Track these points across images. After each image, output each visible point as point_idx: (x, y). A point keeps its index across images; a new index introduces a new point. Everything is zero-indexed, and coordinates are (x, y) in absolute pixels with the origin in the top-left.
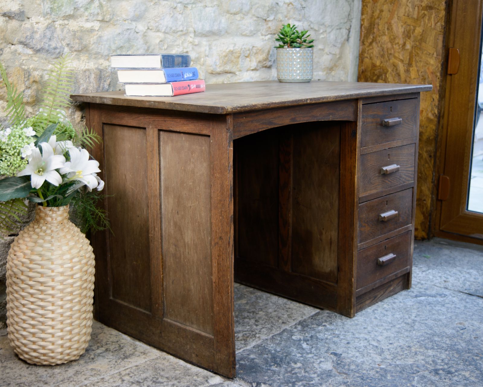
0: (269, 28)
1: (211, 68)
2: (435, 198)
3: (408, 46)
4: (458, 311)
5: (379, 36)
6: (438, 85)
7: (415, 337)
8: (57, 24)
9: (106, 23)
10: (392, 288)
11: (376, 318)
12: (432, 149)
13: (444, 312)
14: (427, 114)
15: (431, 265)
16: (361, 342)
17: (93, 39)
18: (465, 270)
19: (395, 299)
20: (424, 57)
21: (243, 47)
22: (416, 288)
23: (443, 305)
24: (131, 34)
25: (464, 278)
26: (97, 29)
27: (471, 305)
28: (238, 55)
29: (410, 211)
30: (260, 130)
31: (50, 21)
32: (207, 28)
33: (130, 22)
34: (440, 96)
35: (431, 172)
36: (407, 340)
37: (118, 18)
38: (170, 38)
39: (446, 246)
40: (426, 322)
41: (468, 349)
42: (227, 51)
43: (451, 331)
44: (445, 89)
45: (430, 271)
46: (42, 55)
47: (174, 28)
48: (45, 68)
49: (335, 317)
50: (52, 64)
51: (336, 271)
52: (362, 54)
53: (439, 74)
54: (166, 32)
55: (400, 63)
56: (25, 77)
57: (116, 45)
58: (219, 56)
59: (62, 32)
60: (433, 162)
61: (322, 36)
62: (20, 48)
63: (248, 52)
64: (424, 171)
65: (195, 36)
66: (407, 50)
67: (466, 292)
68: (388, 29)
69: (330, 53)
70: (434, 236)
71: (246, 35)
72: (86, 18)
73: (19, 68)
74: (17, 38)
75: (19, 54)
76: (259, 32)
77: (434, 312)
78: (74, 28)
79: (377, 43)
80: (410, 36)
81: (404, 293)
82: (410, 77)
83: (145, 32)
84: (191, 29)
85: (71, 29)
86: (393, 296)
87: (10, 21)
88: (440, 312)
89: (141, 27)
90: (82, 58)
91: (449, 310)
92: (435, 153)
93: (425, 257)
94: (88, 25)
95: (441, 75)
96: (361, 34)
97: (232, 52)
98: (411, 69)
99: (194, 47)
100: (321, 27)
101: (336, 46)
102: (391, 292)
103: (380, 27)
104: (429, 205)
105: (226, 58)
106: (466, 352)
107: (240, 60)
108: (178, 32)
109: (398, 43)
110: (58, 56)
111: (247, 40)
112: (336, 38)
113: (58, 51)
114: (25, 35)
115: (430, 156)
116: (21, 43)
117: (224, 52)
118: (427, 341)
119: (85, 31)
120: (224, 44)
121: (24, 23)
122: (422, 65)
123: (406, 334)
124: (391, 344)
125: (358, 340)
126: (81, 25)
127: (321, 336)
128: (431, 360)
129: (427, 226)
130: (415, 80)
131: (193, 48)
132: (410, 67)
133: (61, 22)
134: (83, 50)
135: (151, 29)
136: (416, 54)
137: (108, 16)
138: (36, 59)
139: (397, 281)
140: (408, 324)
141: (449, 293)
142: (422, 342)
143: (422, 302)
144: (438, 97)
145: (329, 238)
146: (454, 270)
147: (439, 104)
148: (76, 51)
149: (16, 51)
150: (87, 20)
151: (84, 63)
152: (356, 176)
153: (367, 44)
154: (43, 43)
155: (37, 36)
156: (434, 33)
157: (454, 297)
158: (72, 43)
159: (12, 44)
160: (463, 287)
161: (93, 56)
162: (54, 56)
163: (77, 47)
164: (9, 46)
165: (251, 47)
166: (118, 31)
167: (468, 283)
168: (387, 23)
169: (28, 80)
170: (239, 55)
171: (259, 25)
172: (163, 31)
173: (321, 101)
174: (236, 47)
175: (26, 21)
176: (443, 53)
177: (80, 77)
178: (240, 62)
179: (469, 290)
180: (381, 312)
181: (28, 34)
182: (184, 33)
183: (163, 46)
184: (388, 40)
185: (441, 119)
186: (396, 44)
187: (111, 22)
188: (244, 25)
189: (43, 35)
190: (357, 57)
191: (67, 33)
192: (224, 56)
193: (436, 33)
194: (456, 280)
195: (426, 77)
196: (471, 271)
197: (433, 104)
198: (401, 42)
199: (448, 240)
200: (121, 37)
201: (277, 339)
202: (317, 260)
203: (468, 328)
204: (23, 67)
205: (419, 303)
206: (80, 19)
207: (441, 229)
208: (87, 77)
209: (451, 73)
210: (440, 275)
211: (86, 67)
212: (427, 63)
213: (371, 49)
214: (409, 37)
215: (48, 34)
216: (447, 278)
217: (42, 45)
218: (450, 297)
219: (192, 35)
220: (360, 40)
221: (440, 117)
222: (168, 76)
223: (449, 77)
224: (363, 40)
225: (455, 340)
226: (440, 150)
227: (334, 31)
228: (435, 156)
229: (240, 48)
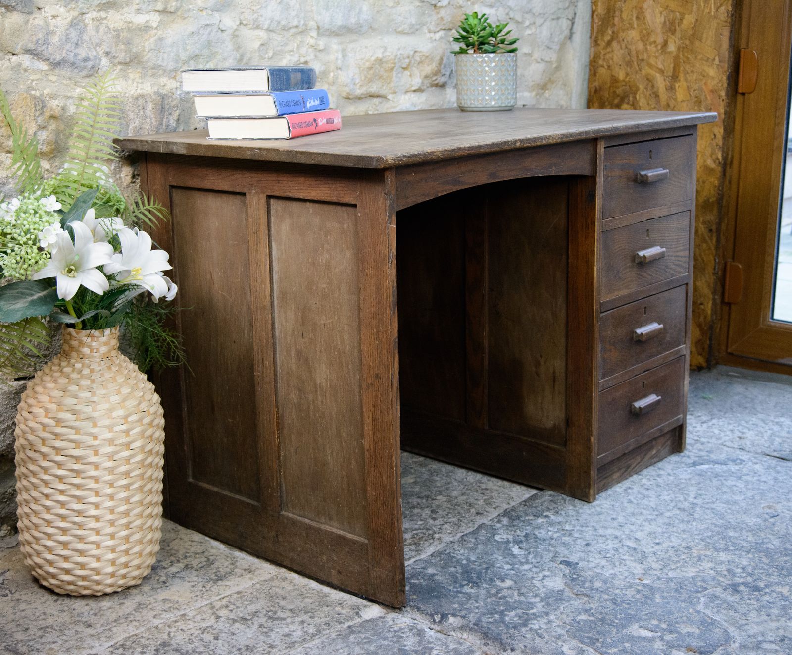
0: (442, 18)
1: (347, 89)
2: (718, 301)
3: (672, 47)
4: (763, 486)
5: (623, 31)
6: (722, 111)
7: (696, 532)
8: (88, 18)
9: (169, 15)
10: (654, 452)
11: (630, 502)
12: (713, 218)
13: (741, 488)
14: (705, 161)
15: (715, 411)
16: (609, 542)
17: (147, 43)
18: (772, 418)
19: (659, 469)
20: (698, 66)
21: (399, 53)
22: (694, 451)
23: (740, 478)
24: (213, 34)
25: (771, 431)
26: (155, 25)
27: (785, 477)
28: (390, 65)
29: (683, 322)
30: (440, 195)
31: (76, 14)
32: (339, 22)
33: (210, 13)
34: (725, 130)
35: (712, 258)
36: (684, 536)
37: (190, 7)
38: (277, 38)
39: (739, 380)
40: (714, 506)
41: (785, 549)
42: (373, 59)
43: (755, 520)
44: (734, 117)
45: (714, 421)
46: (63, 72)
47: (283, 23)
48: (69, 94)
49: (562, 502)
50: (81, 86)
51: (563, 425)
52: (595, 62)
53: (723, 93)
54: (271, 28)
55: (658, 75)
56: (36, 110)
57: (188, 53)
58: (359, 68)
59: (97, 31)
60: (714, 239)
61: (528, 32)
62: (26, 60)
63: (407, 61)
64: (701, 255)
65: (318, 34)
66: (670, 52)
67: (775, 454)
68: (637, 18)
69: (542, 60)
70: (717, 363)
71: (403, 33)
72: (137, 7)
73: (25, 94)
74: (21, 44)
75: (26, 70)
76: (425, 27)
77: (725, 489)
78: (116, 25)
79: (619, 42)
80: (675, 30)
81: (674, 458)
82: (675, 99)
83: (236, 30)
84: (312, 24)
85: (112, 27)
86: (656, 465)
87: (9, 14)
88: (735, 488)
89: (229, 21)
90: (132, 76)
91: (750, 486)
92: (719, 224)
93: (704, 398)
94: (140, 19)
95: (727, 95)
96: (592, 27)
97: (380, 62)
98: (677, 85)
99: (318, 53)
100: (526, 16)
101: (551, 48)
102: (652, 457)
103: (624, 16)
104: (709, 312)
105: (371, 72)
106: (781, 554)
107: (394, 74)
108: (290, 28)
109: (655, 42)
110: (91, 73)
111: (405, 40)
112: (552, 34)
113: (90, 64)
114: (34, 39)
115: (711, 231)
116: (28, 51)
117: (367, 61)
118: (716, 538)
119: (135, 29)
120: (366, 47)
121: (32, 17)
122: (695, 78)
123: (682, 526)
124: (658, 544)
125: (604, 538)
126: (129, 20)
127: (541, 533)
128: (724, 568)
129: (706, 346)
130: (684, 104)
131: (316, 56)
132: (675, 81)
133: (94, 14)
134: (133, 61)
135: (246, 25)
136: (685, 60)
137: (174, 4)
138: (54, 78)
139: (662, 440)
140: (684, 510)
141: (748, 457)
142: (709, 541)
143: (704, 473)
144: (722, 131)
145: (551, 370)
146: (754, 419)
147: (723, 144)
148: (120, 63)
149: (20, 65)
150: (138, 11)
151: (135, 84)
152: (595, 268)
153: (603, 44)
154: (64, 51)
155: (55, 39)
156: (714, 24)
157: (756, 463)
158: (113, 50)
159: (14, 54)
160: (769, 447)
161: (150, 72)
162: (84, 73)
163: (122, 56)
164: (7, 57)
165: (412, 53)
166: (191, 29)
167: (778, 440)
168: (636, 7)
169: (42, 114)
170: (392, 65)
171: (424, 14)
172: (266, 27)
173: (538, 144)
174: (387, 53)
175: (36, 14)
176: (729, 57)
177: (128, 108)
178: (394, 78)
179: (780, 451)
180: (639, 492)
181: (40, 36)
182: (300, 30)
183: (267, 53)
184: (638, 38)
185: (728, 167)
186: (651, 44)
187: (179, 13)
188: (400, 16)
189: (64, 38)
190: (586, 66)
191: (105, 33)
192: (368, 68)
193: (718, 24)
194: (757, 435)
195: (703, 98)
196: (782, 419)
197: (715, 144)
198: (660, 40)
199: (740, 369)
200: (196, 38)
201: (471, 541)
202: (530, 408)
203: (782, 514)
204: (33, 92)
205: (700, 475)
206: (126, 9)
207: (729, 350)
208: (140, 108)
209: (744, 91)
210: (731, 427)
211: (139, 91)
212: (704, 75)
213: (609, 52)
214: (673, 32)
215: (74, 35)
216: (743, 433)
217: (64, 55)
218: (750, 464)
219: (314, 34)
220: (591, 37)
221: (726, 164)
222: (279, 104)
223: (740, 98)
224: (596, 37)
225: (763, 535)
226: (726, 220)
227: (548, 23)
228: (718, 230)
229: (394, 54)
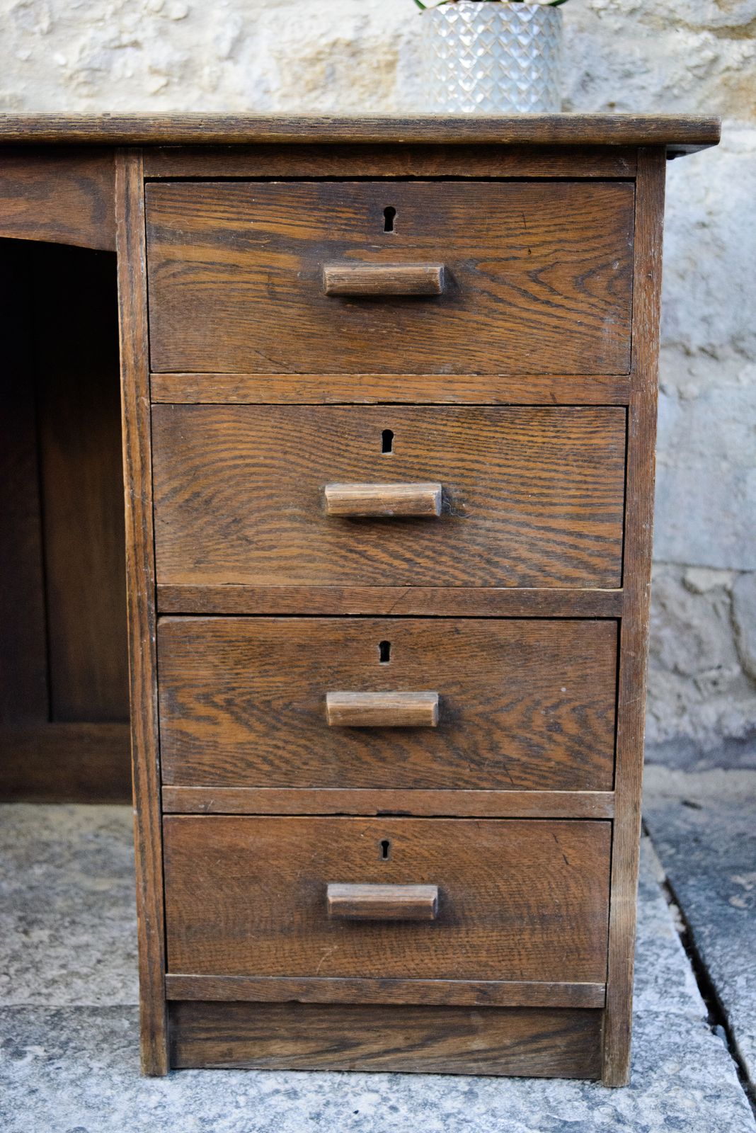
21: (405, 30)
28: (384, 57)
42: (324, 41)
58: (279, 59)
97: (354, 50)
99: (172, 27)
105: (318, 68)
120: (314, 17)
131: (162, 33)
170: (389, 57)
174: (371, 32)
183: (38, 23)
192: (304, 60)
229: (390, 31)
